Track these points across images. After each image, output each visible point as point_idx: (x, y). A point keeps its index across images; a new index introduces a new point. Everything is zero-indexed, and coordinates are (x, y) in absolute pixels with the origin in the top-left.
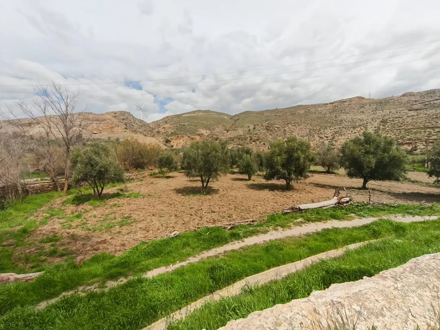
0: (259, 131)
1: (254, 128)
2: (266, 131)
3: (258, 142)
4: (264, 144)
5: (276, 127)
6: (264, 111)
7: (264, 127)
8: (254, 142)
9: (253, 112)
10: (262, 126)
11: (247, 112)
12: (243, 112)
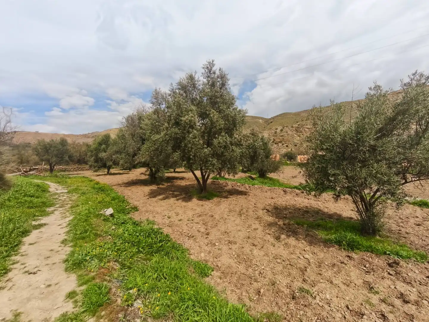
0: (287, 132)
1: (282, 130)
2: (295, 133)
3: (280, 144)
4: (287, 146)
5: (307, 128)
6: (301, 112)
7: (294, 129)
8: (276, 144)
9: (290, 114)
10: (292, 127)
11: (284, 114)
12: (280, 115)
